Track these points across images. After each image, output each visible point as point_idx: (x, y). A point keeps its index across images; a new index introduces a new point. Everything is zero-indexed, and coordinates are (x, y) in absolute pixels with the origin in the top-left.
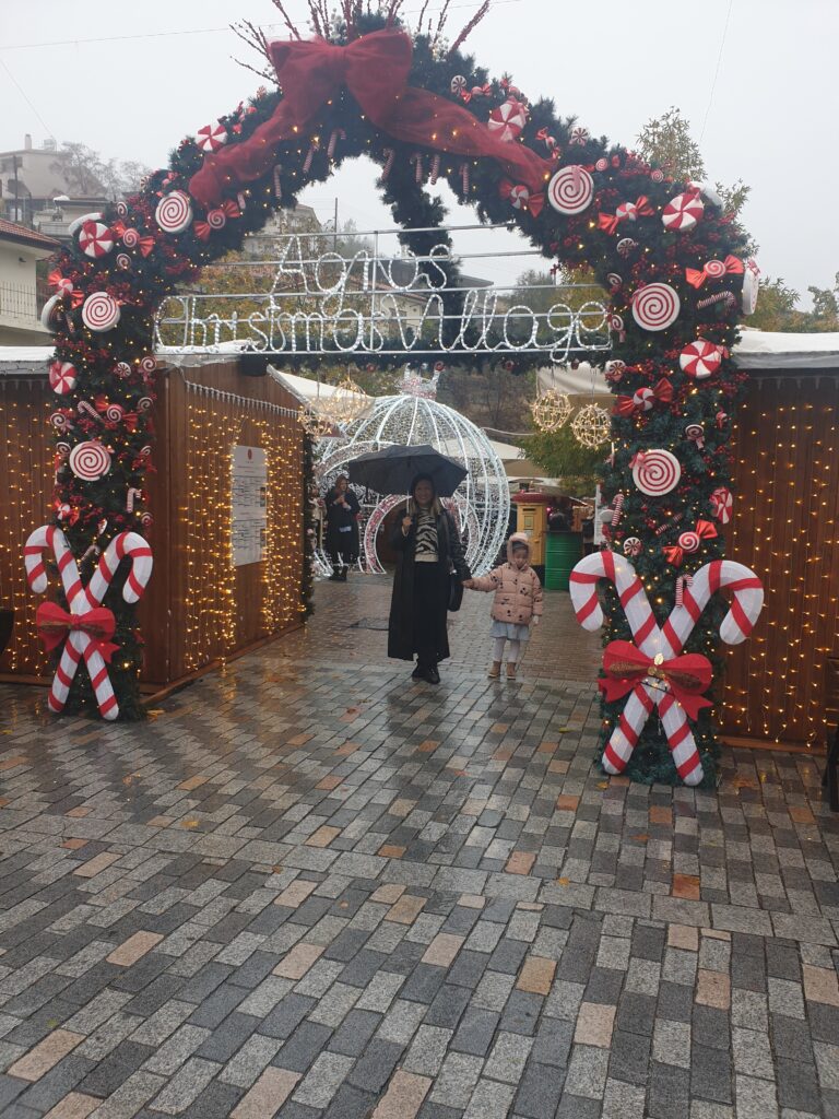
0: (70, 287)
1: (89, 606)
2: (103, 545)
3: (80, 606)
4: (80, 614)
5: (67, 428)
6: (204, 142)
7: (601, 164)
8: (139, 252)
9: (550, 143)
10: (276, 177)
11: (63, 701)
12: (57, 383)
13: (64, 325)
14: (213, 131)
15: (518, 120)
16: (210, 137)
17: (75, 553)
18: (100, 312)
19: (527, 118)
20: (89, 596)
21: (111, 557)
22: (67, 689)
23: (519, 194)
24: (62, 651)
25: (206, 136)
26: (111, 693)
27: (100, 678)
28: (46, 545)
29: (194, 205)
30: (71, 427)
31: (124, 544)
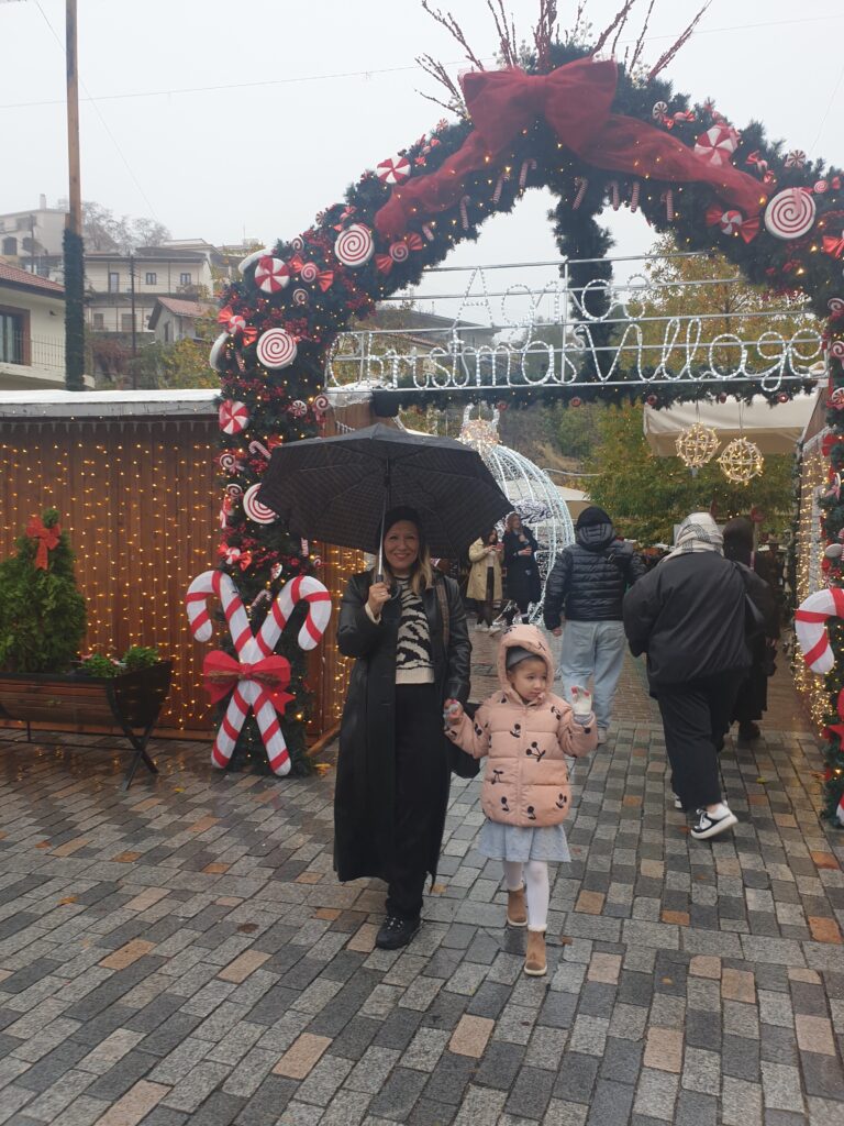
0: (242, 323)
1: (261, 654)
2: (276, 591)
3: (251, 654)
4: (252, 663)
5: (237, 470)
6: (386, 174)
7: (820, 186)
8: (319, 288)
9: (763, 166)
10: (463, 208)
11: (229, 756)
12: (227, 422)
13: (232, 363)
14: (395, 164)
15: (728, 144)
16: (393, 170)
17: (244, 599)
18: (276, 349)
19: (739, 142)
20: (261, 644)
21: (285, 602)
22: (234, 743)
23: (730, 220)
24: (228, 702)
25: (389, 169)
26: (283, 746)
27: (271, 731)
28: (211, 591)
29: (376, 238)
30: (240, 468)
31: (301, 588)
